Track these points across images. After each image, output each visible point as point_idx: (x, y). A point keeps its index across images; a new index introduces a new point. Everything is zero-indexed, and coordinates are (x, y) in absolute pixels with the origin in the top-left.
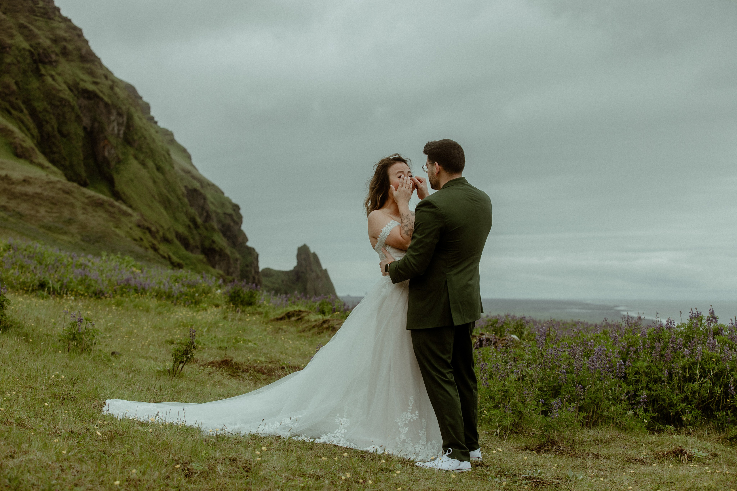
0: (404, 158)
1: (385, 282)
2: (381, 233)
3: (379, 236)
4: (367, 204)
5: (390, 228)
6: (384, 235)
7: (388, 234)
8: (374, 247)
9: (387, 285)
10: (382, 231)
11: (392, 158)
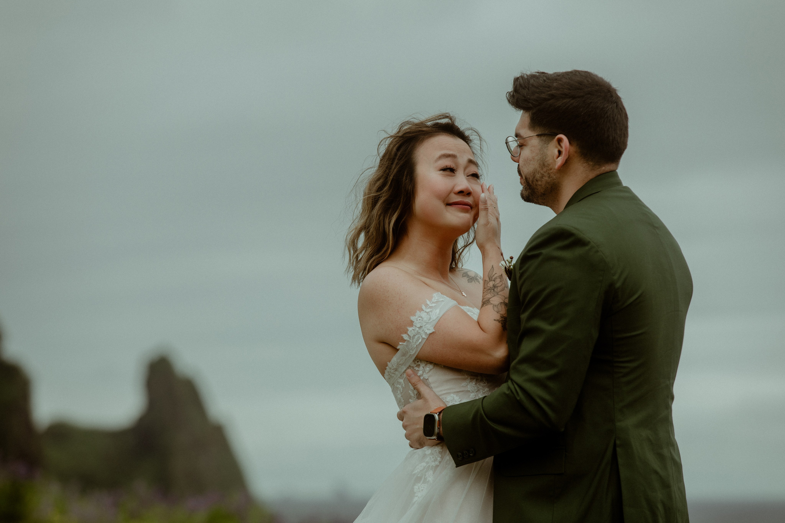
0: (461, 125)
1: (424, 464)
2: (410, 329)
3: (405, 337)
4: (353, 243)
5: (436, 314)
6: (418, 333)
7: (429, 332)
8: (382, 368)
9: (431, 472)
10: (411, 323)
11: (429, 124)
